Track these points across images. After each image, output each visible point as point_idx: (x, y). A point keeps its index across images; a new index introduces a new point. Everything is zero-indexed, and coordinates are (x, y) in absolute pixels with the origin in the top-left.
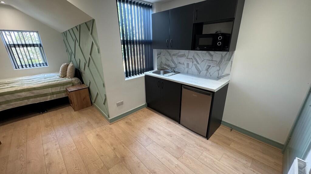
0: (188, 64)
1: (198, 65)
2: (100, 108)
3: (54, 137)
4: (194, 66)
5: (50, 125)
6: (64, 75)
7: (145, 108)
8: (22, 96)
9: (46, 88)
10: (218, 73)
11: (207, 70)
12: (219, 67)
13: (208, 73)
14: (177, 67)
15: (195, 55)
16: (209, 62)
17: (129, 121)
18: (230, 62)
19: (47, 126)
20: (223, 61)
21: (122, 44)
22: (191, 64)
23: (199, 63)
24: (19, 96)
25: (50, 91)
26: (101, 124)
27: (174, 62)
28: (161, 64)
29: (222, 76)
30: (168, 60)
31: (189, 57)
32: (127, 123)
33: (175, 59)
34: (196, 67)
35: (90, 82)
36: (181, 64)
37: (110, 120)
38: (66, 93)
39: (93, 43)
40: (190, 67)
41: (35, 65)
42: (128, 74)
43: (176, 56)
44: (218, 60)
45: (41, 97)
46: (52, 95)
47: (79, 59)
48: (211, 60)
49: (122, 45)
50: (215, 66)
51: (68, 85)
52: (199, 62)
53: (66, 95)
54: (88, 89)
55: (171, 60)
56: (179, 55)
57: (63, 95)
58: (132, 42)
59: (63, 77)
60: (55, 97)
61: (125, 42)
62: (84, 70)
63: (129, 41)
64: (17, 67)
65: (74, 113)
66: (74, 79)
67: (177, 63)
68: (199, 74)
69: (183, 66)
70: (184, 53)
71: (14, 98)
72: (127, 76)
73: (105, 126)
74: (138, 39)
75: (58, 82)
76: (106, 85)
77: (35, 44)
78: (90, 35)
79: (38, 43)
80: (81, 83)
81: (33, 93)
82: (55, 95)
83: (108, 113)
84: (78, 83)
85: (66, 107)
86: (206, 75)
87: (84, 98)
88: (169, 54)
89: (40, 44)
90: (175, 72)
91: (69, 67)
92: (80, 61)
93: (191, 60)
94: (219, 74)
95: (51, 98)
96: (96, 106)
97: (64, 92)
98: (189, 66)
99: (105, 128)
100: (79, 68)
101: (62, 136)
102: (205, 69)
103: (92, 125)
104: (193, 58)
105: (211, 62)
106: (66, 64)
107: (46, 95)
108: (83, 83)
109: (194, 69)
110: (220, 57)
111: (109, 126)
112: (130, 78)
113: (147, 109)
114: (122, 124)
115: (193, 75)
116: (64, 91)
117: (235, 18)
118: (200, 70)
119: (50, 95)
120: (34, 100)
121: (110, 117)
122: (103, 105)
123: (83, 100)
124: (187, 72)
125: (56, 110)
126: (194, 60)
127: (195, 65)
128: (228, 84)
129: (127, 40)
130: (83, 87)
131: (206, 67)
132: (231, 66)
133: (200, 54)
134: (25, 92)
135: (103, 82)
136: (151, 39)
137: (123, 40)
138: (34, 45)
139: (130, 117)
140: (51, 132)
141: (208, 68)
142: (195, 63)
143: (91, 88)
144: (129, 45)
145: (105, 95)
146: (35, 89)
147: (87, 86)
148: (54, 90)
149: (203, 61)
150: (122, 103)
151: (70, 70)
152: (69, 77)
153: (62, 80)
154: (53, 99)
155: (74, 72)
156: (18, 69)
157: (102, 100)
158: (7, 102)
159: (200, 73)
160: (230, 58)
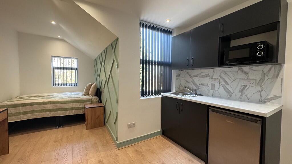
0: (213, 86)
1: (227, 86)
2: (110, 128)
3: (56, 155)
4: (221, 88)
5: (59, 141)
6: (87, 94)
7: (160, 136)
8: (46, 108)
9: (68, 103)
10: (260, 94)
11: (242, 91)
12: (261, 86)
13: (244, 96)
14: (199, 89)
15: (222, 74)
16: (244, 81)
17: (139, 148)
18: (279, 80)
19: (55, 142)
20: (266, 78)
21: (141, 63)
22: (217, 85)
23: (229, 84)
24: (45, 107)
25: (70, 106)
26: (108, 148)
27: (195, 84)
28: (180, 87)
29: (267, 99)
30: (188, 82)
31: (214, 77)
32: (136, 151)
33: (196, 80)
34: (224, 88)
35: (106, 101)
36: (204, 85)
37: (118, 144)
38: (83, 110)
39: (114, 60)
40: (216, 88)
41: (68, 85)
42: (144, 94)
43: (197, 77)
44: (258, 77)
45: (62, 111)
46: (72, 110)
47: (102, 79)
48: (246, 78)
49: (141, 65)
50: (253, 86)
51: (87, 103)
52: (229, 82)
53: (83, 112)
54: (103, 107)
55: (192, 82)
56: (201, 75)
57: (80, 112)
58: (151, 63)
59: (85, 95)
60: (73, 113)
61: (144, 62)
62: (104, 89)
63: (148, 61)
64: (55, 85)
65: (85, 132)
66: (93, 97)
67: (198, 85)
68: (229, 97)
69: (207, 88)
70: (207, 73)
71: (40, 109)
72: (142, 95)
73: (111, 151)
74: (157, 60)
75: (80, 98)
76: (119, 102)
77: (73, 68)
78: (113, 53)
79: (75, 67)
80: (99, 102)
81: (56, 106)
82: (74, 111)
83: (117, 135)
84: (97, 101)
85: (80, 124)
86: (241, 99)
87: (98, 117)
88: (189, 76)
89: (76, 68)
90: (196, 94)
91: (93, 86)
92: (102, 81)
93: (216, 80)
94: (261, 97)
95: (69, 113)
96: (107, 126)
97: (82, 109)
98: (214, 88)
99: (111, 154)
100: (101, 88)
101: (64, 155)
102: (238, 90)
103: (98, 147)
104: (219, 78)
105: (247, 81)
106: (91, 83)
107: (66, 109)
108: (101, 102)
109: (222, 90)
110: (261, 74)
111: (115, 151)
112: (145, 98)
113: (161, 137)
114: (130, 151)
115: (221, 97)
116: (82, 107)
117: (280, 21)
118: (230, 92)
119: (70, 110)
120: (55, 113)
121: (118, 141)
122: (114, 124)
123: (97, 118)
124: (213, 95)
125: (71, 126)
126: (221, 80)
127: (223, 86)
128: (281, 110)
129: (146, 60)
130: (100, 105)
131: (239, 88)
132: (281, 85)
133: (229, 73)
134: (50, 104)
135: (117, 98)
136: (170, 61)
137: (143, 60)
138: (71, 69)
139: (141, 144)
140: (56, 149)
141: (244, 89)
142: (223, 83)
143: (106, 107)
144: (148, 65)
145: (117, 112)
146: (59, 102)
147: (104, 105)
148: (74, 106)
149: (233, 81)
150: (133, 125)
151: (92, 89)
152: (90, 95)
153: (84, 97)
154: (71, 114)
155: (95, 91)
156: (55, 87)
157: (114, 118)
158: (33, 112)
159: (231, 96)
160: (278, 75)
